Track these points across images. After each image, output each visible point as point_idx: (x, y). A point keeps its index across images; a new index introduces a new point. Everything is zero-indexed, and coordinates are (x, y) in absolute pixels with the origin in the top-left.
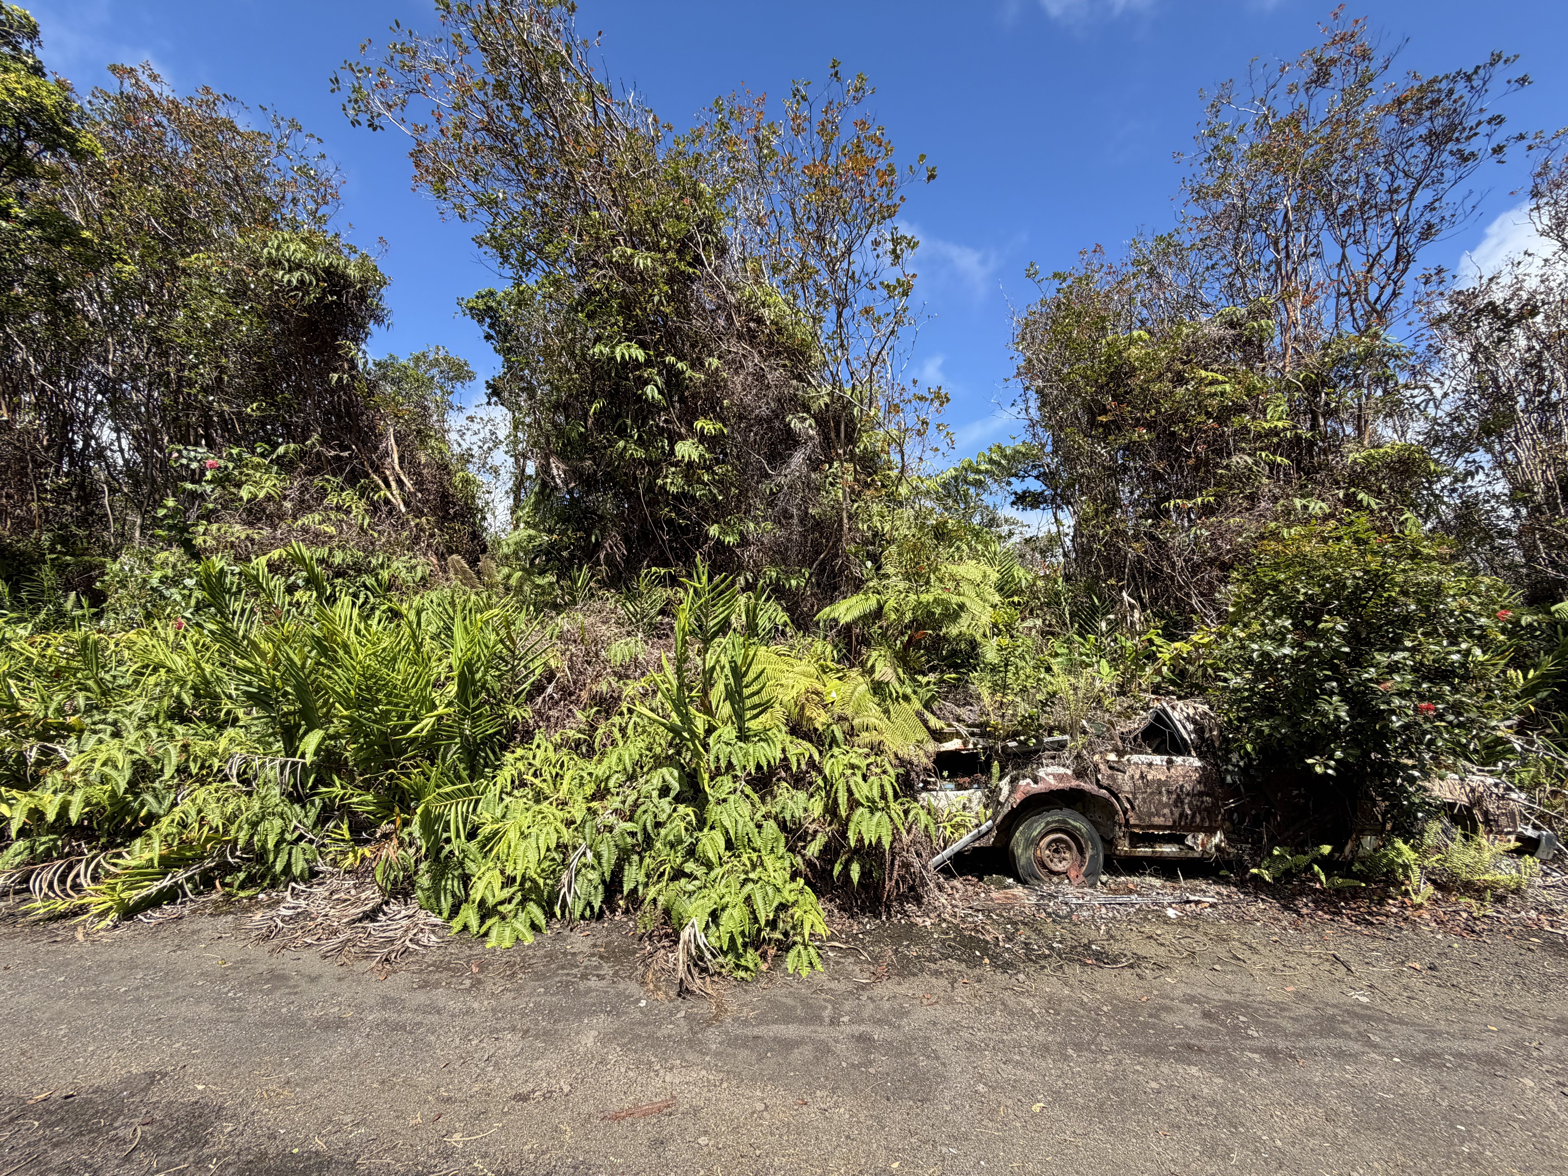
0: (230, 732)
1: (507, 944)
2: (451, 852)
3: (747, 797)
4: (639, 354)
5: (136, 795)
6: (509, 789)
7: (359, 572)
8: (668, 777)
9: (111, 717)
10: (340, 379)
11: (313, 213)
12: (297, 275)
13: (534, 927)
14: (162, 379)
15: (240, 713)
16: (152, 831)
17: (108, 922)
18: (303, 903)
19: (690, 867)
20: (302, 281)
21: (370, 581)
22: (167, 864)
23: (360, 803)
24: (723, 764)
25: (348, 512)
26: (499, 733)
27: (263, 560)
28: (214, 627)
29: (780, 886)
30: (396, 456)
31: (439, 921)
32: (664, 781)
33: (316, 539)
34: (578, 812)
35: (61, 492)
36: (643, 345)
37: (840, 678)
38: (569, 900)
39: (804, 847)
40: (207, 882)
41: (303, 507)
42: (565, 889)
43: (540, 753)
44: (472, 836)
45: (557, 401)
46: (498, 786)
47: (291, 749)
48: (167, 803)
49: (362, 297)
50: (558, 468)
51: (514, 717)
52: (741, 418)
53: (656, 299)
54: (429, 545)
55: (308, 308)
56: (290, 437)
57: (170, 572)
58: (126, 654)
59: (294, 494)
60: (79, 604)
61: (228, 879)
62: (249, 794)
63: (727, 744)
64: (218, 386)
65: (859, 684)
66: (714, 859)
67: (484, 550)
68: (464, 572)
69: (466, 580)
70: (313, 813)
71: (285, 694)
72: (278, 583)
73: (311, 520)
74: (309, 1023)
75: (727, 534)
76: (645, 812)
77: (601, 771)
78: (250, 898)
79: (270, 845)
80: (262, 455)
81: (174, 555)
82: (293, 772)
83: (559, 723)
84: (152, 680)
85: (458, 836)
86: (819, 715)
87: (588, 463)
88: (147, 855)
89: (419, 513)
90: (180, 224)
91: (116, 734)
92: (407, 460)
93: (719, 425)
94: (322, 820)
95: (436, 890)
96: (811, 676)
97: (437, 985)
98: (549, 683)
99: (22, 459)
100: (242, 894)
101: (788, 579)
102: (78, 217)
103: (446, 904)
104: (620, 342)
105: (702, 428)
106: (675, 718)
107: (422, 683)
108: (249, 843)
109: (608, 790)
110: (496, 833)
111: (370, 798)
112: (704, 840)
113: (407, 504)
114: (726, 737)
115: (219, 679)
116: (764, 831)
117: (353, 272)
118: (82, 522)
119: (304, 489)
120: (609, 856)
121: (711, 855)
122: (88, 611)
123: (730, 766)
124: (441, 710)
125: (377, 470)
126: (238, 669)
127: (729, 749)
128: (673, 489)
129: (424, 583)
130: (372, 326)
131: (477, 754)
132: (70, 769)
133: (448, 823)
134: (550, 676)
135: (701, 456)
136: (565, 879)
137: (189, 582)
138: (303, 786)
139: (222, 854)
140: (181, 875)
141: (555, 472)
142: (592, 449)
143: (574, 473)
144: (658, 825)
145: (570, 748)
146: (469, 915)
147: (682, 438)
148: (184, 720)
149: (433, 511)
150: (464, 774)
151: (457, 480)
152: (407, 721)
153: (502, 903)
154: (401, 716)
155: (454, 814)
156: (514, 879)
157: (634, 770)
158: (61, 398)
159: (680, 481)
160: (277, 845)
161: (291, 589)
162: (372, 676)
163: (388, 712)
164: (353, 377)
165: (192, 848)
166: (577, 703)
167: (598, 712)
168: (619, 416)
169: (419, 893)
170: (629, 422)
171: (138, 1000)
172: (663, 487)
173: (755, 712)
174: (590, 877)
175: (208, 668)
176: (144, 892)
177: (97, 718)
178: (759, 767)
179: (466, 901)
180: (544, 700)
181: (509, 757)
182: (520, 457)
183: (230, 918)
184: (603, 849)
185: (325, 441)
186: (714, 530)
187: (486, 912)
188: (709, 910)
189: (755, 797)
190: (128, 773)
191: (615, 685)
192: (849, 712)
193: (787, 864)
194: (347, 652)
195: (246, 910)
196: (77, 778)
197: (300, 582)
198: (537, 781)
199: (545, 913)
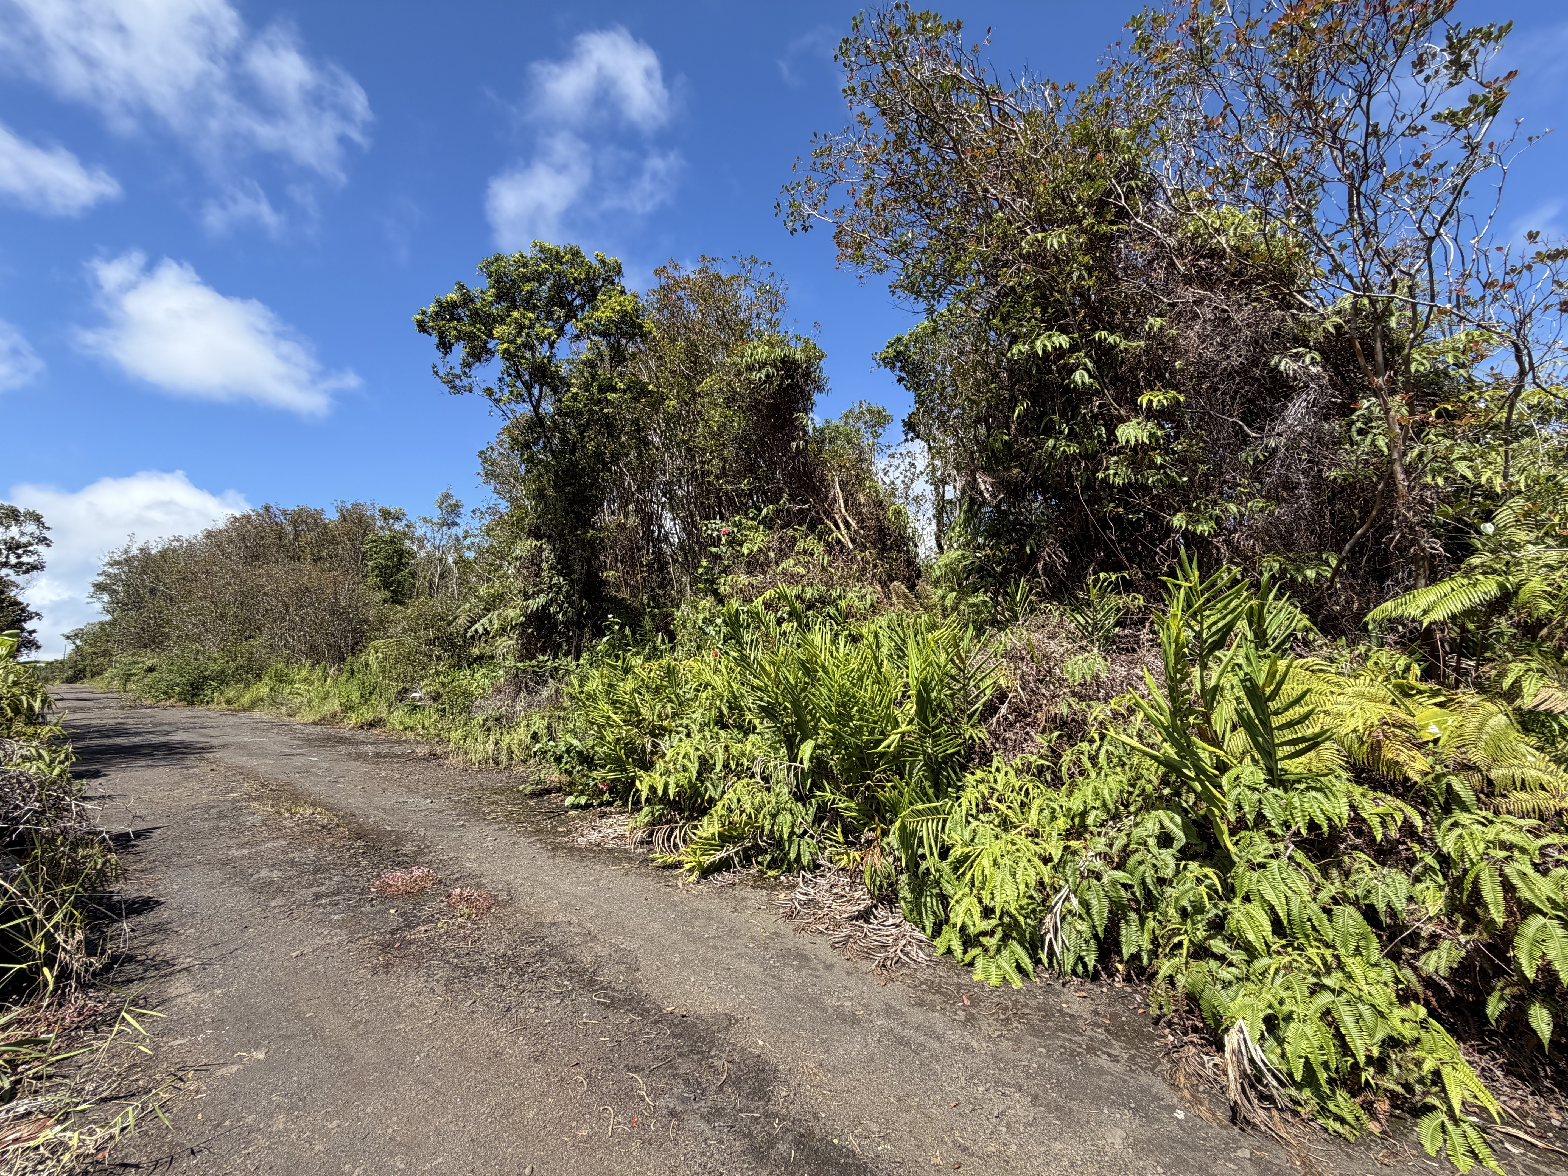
0: (752, 737)
1: (995, 981)
2: (928, 869)
3: (1299, 865)
4: (1064, 341)
5: (702, 782)
6: (974, 812)
7: (824, 603)
8: (1167, 823)
9: (685, 722)
10: (798, 446)
11: (769, 322)
12: (764, 371)
13: (1019, 969)
14: (693, 475)
15: (757, 722)
16: (712, 811)
17: (693, 878)
18: (812, 891)
19: (1218, 945)
20: (767, 376)
21: (832, 611)
22: (725, 839)
23: (845, 809)
24: (1250, 817)
25: (812, 555)
26: (958, 753)
27: (760, 599)
28: (736, 654)
29: (1383, 1008)
30: (841, 501)
31: (922, 936)
32: (1162, 827)
33: (793, 579)
34: (1055, 849)
35: (650, 565)
36: (1064, 330)
37: (1440, 705)
38: (1057, 948)
39: (1416, 957)
40: (747, 858)
41: (782, 555)
42: (1050, 935)
43: (1000, 777)
44: (944, 854)
45: (977, 416)
46: (964, 808)
47: (793, 757)
48: (719, 790)
49: (807, 375)
50: (985, 482)
51: (971, 737)
52: (1202, 377)
53: (1075, 276)
54: (874, 575)
55: (774, 395)
56: (768, 501)
57: (707, 615)
58: (689, 675)
59: (775, 545)
60: (663, 642)
61: (760, 859)
62: (768, 790)
63: (1253, 789)
64: (723, 474)
65: (1491, 715)
66: (1258, 945)
67: (919, 576)
68: (905, 597)
69: (907, 603)
70: (812, 811)
71: (785, 708)
72: (771, 617)
73: (788, 564)
74: (830, 1010)
75: (1198, 522)
76: (1140, 863)
77: (1076, 804)
78: (776, 878)
79: (786, 836)
80: (753, 519)
81: (707, 602)
82: (796, 775)
83: (1018, 747)
84: (704, 695)
85: (932, 854)
86: (1413, 759)
87: (1015, 471)
88: (711, 830)
89: (863, 548)
90: (695, 363)
91: (688, 735)
92: (851, 503)
93: (1173, 393)
94: (818, 819)
95: (917, 906)
96: (1382, 701)
97: (932, 1007)
98: (1002, 703)
99: (632, 548)
100: (770, 873)
101: (1299, 570)
102: (646, 380)
103: (929, 922)
104: (1039, 335)
105: (1150, 402)
106: (1169, 750)
107: (886, 702)
108: (771, 831)
109: (1084, 826)
110: (967, 857)
111: (853, 805)
112: (1237, 915)
113: (853, 541)
114: (1246, 779)
115: (742, 695)
116: (1339, 921)
117: (799, 356)
118: (661, 585)
119: (781, 540)
120: (1100, 910)
121: (1251, 937)
122: (668, 646)
123: (1261, 818)
124: (904, 728)
125: (830, 516)
126: (753, 688)
127: (1256, 796)
128: (1119, 481)
129: (874, 609)
130: (816, 397)
131: (939, 773)
132: (667, 759)
133: (921, 838)
134: (1002, 696)
135: (1151, 435)
136: (1048, 922)
137: (719, 621)
138: (804, 787)
139: (754, 838)
140: (731, 850)
141: (982, 486)
142: (1017, 456)
143: (1002, 484)
144: (1161, 881)
145: (1033, 775)
146: (951, 938)
147: (1122, 420)
148: (724, 726)
149: (874, 544)
150: (931, 791)
151: (890, 514)
152: (877, 737)
153: (984, 934)
154: (871, 733)
155: (926, 829)
156: (993, 911)
157: (1117, 808)
158: (645, 502)
159: (1123, 470)
160: (790, 836)
161: (779, 622)
162: (847, 694)
163: (861, 727)
164: (806, 442)
165: (736, 829)
166: (1034, 725)
167: (1060, 737)
168: (1044, 414)
169: (903, 904)
170: (1056, 418)
171: (715, 947)
172: (1105, 481)
173: (1292, 749)
174: (1079, 927)
175: (735, 686)
176: (712, 859)
177: (678, 722)
178: (1313, 826)
179: (947, 923)
180: (998, 721)
181: (969, 779)
182: (939, 483)
183: (764, 892)
184: (1090, 896)
185: (792, 499)
186: (1178, 520)
187: (969, 941)
188: (1262, 1015)
189: (1312, 867)
190: (697, 765)
191: (1076, 707)
192: (1477, 757)
193: (1387, 975)
194: (826, 672)
195: (774, 888)
196: (671, 766)
197: (785, 616)
198: (1002, 807)
199: (1031, 957)
